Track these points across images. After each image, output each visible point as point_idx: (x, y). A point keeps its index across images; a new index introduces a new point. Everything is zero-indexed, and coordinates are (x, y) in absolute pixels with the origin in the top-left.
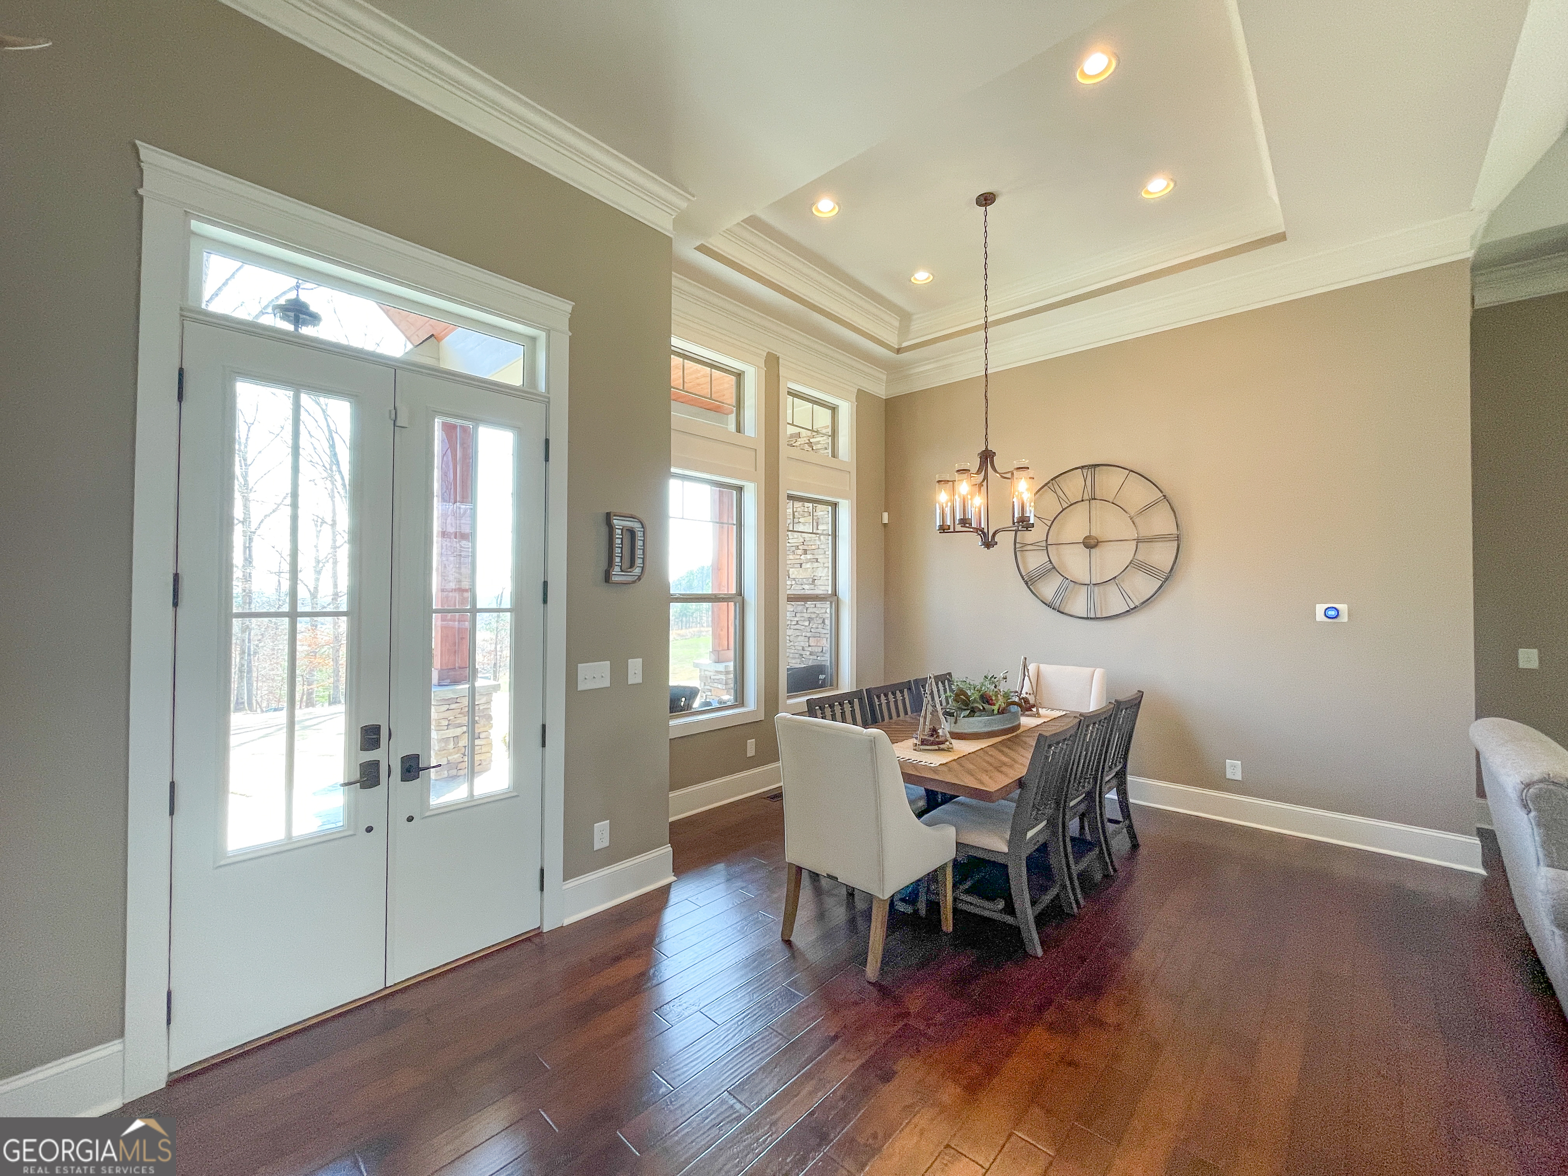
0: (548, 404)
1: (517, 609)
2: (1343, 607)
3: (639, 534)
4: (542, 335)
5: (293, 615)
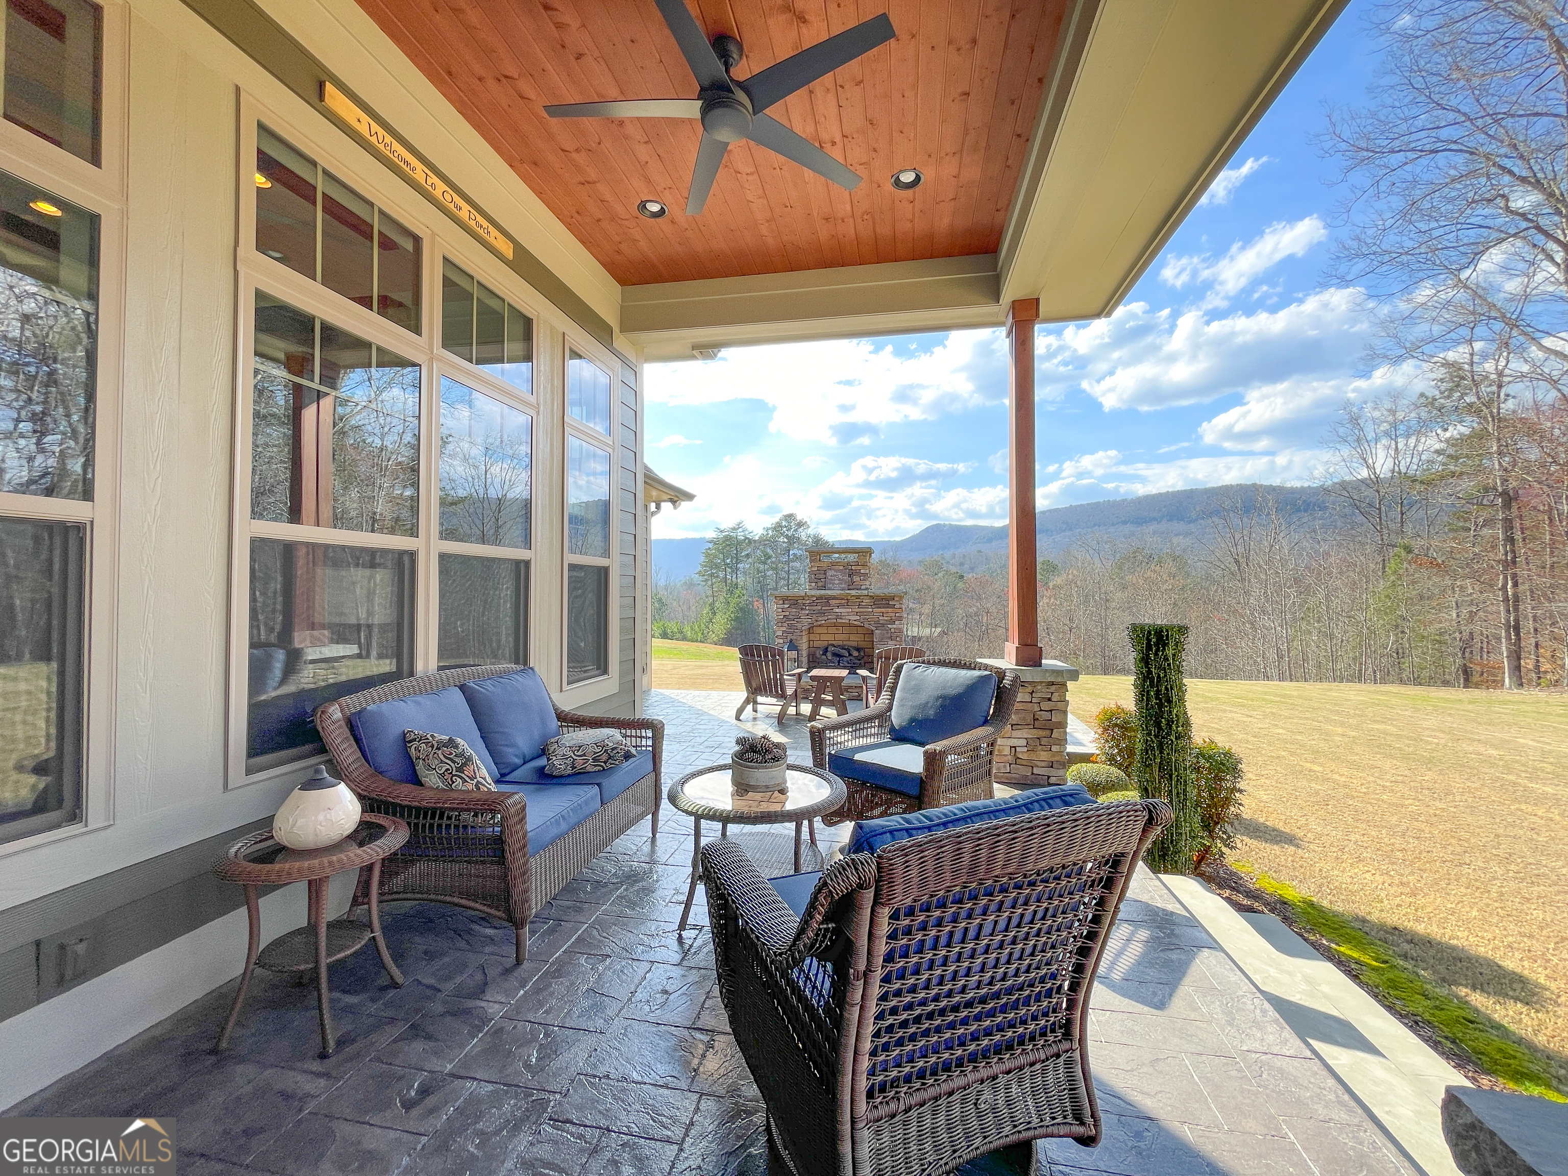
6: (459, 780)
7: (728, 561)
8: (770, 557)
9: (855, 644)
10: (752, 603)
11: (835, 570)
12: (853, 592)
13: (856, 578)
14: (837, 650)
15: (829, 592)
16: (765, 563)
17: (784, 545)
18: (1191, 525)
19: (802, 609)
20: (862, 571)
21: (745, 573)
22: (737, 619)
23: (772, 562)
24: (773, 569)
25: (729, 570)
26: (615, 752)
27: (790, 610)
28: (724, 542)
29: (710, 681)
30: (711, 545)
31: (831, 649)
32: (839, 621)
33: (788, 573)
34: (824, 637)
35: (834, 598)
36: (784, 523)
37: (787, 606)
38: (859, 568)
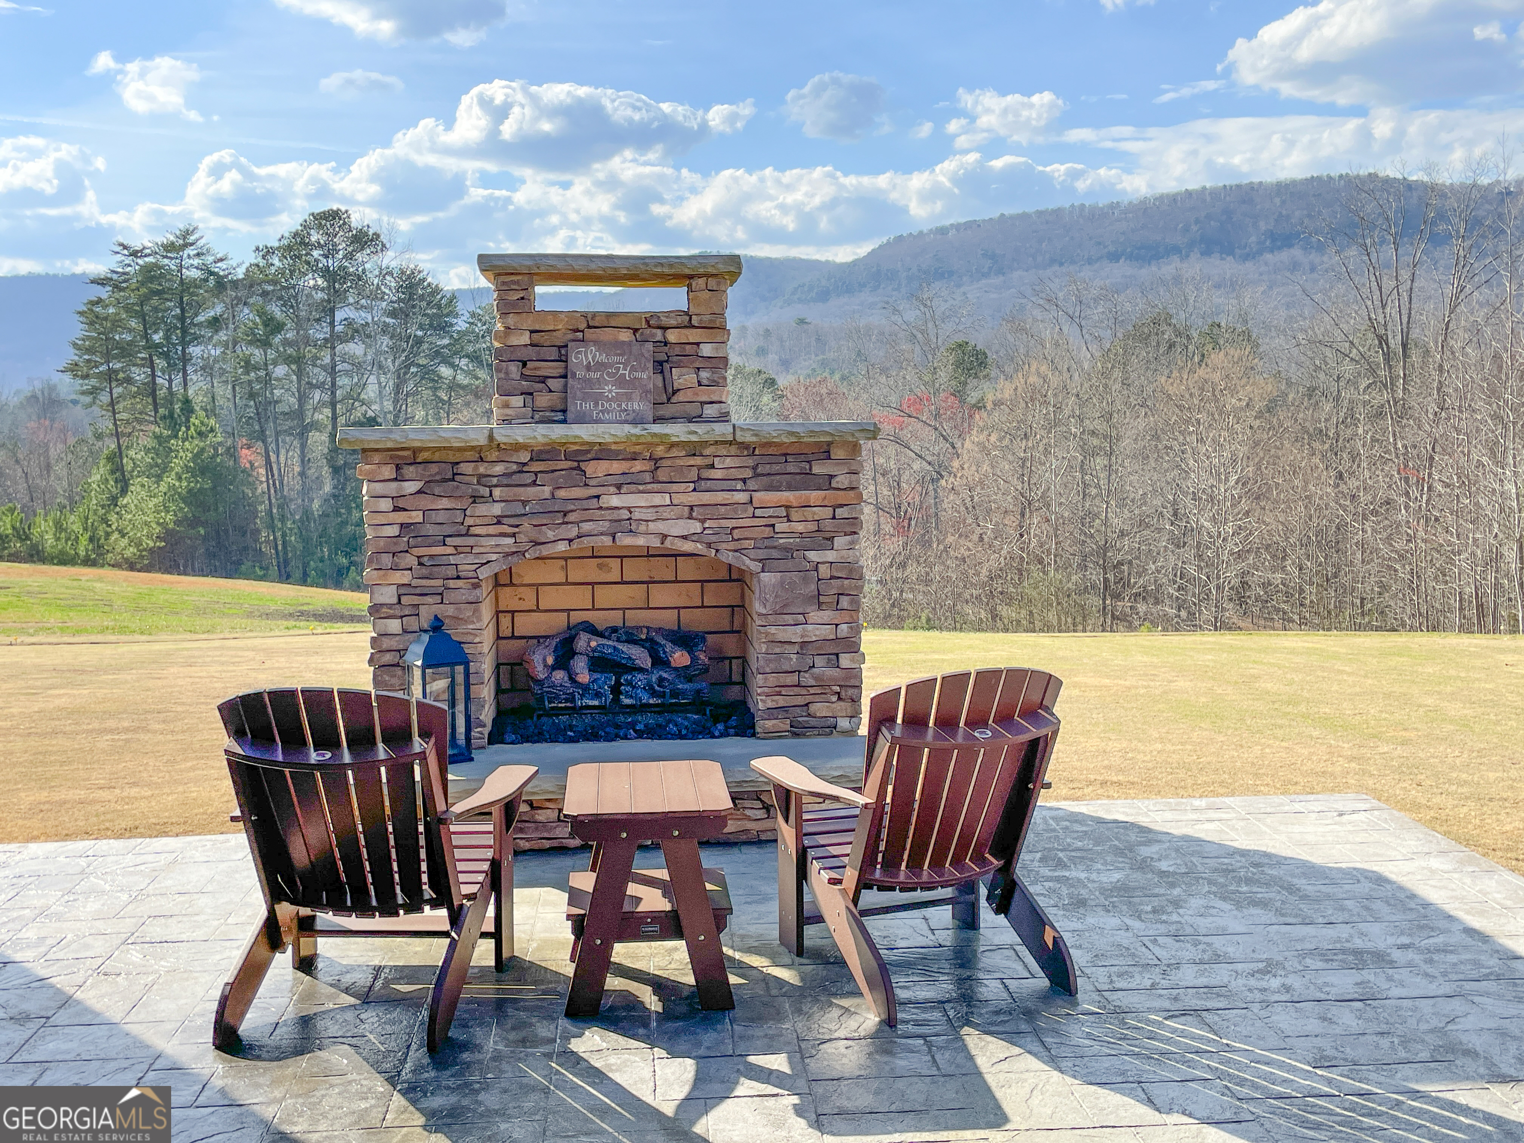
7: (157, 338)
8: (279, 327)
9: (668, 619)
10: (231, 452)
11: (599, 347)
12: (677, 431)
13: (682, 377)
15: (583, 432)
16: (265, 344)
17: (320, 295)
18: (1249, 265)
19: (475, 499)
20: (706, 350)
21: (207, 369)
22: (192, 497)
23: (286, 343)
24: (288, 360)
25: (160, 363)
27: (426, 502)
28: (142, 284)
29: (104, 742)
30: (104, 293)
31: (584, 642)
32: (626, 540)
33: (332, 370)
34: (551, 598)
35: (603, 453)
36: (315, 237)
37: (411, 487)
38: (693, 336)
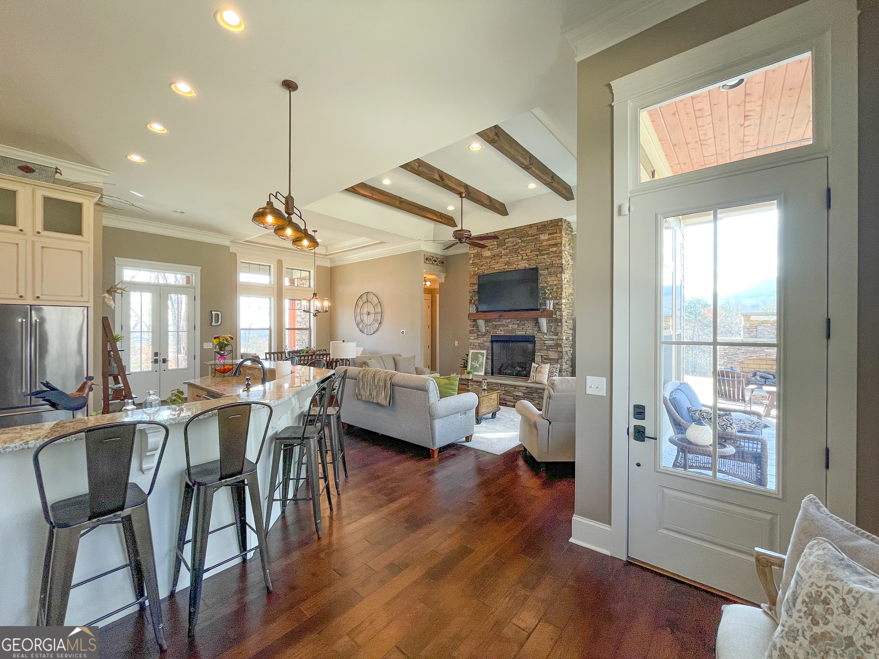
0: (195, 289)
1: (188, 331)
2: (404, 331)
3: (220, 315)
4: (194, 274)
5: (141, 332)
6: (730, 428)
11: (764, 326)
14: (764, 375)
26: (759, 424)
31: (758, 373)
34: (752, 366)
